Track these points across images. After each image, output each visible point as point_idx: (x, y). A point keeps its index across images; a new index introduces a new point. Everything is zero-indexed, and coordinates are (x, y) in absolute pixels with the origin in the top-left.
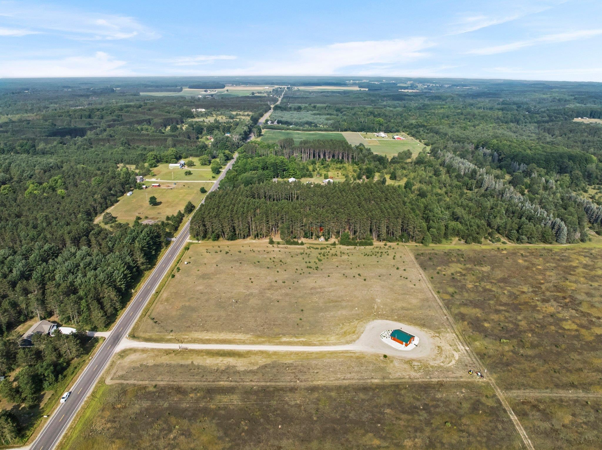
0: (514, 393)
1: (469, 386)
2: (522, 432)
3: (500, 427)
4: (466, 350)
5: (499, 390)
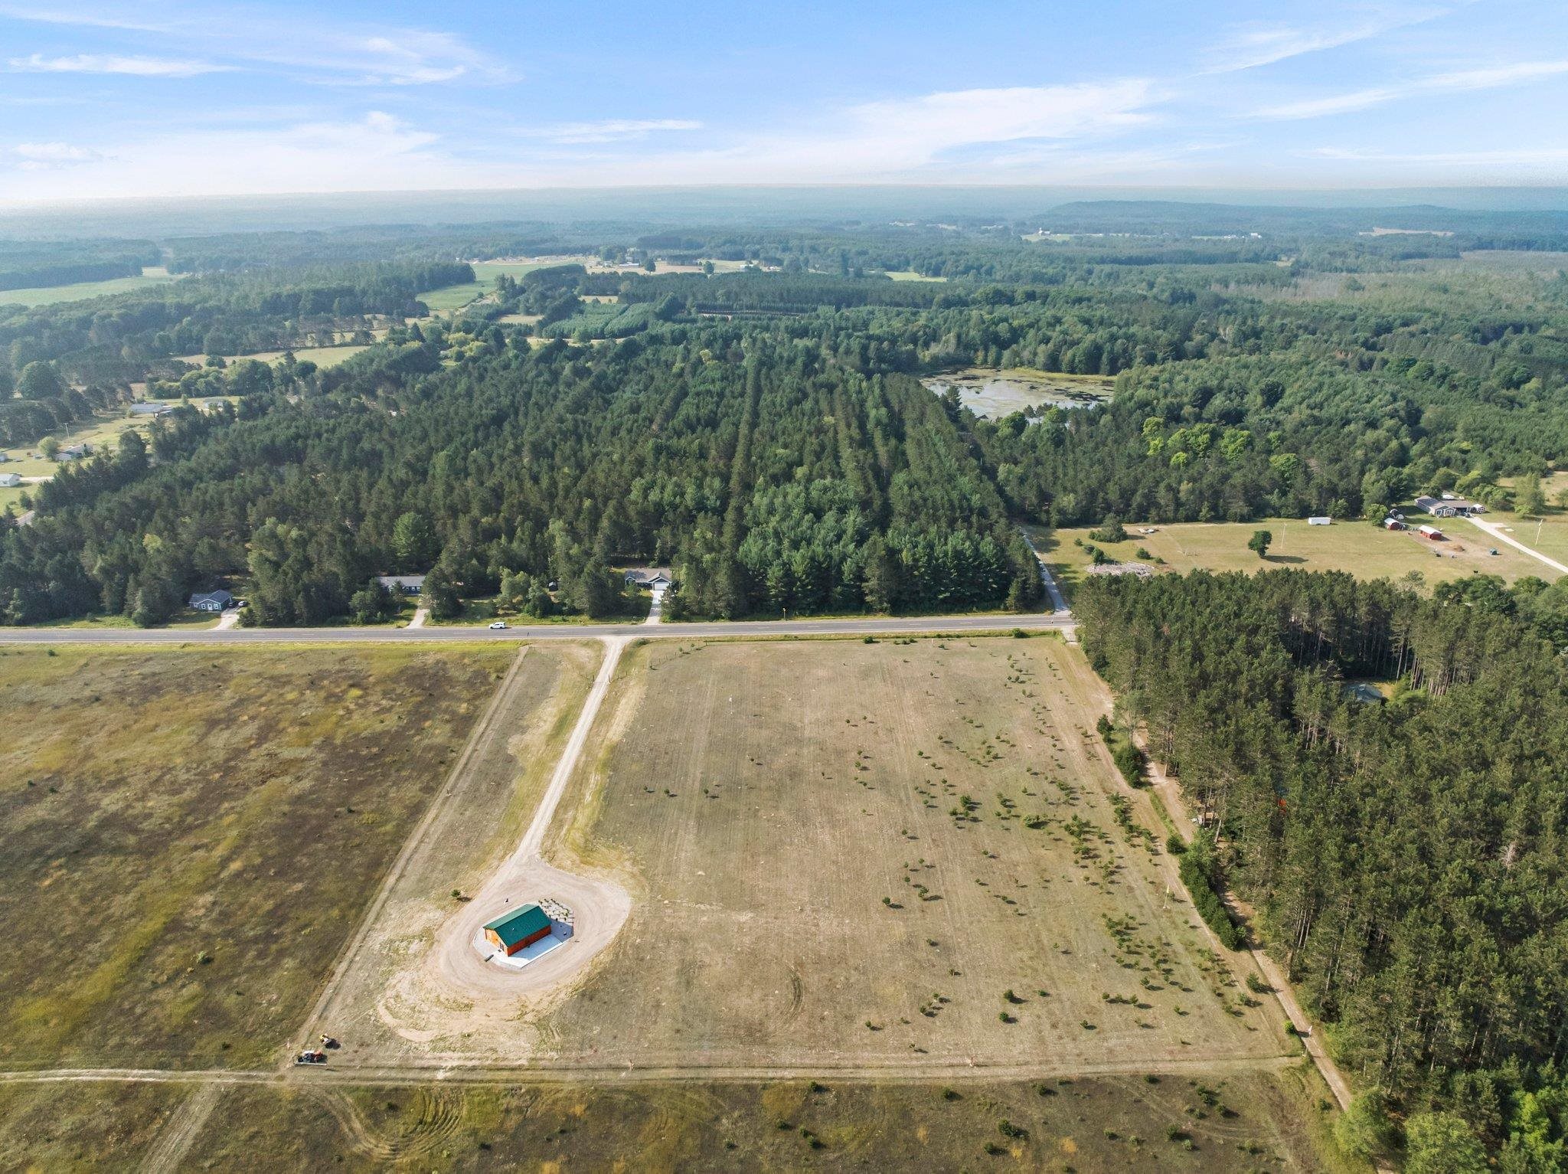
0: (200, 1111)
1: (288, 1024)
2: (86, 1075)
3: (137, 1041)
4: (436, 1069)
5: (232, 1081)
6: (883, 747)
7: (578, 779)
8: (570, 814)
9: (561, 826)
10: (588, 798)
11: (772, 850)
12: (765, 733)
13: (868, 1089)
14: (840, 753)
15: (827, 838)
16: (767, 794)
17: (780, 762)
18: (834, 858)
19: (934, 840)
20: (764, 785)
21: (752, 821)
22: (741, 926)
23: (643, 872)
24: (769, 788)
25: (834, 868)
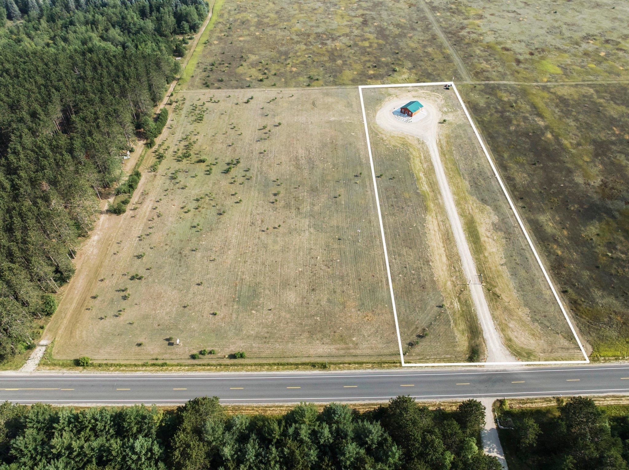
6: (260, 210)
7: (434, 185)
8: (425, 166)
9: (425, 158)
10: (421, 175)
11: (324, 145)
12: (334, 223)
13: (295, 87)
14: (287, 206)
15: (300, 151)
16: (329, 178)
17: (324, 198)
18: (298, 142)
19: (252, 153)
20: (332, 183)
21: (336, 162)
22: (334, 116)
23: (377, 134)
24: (328, 181)
25: (298, 138)
